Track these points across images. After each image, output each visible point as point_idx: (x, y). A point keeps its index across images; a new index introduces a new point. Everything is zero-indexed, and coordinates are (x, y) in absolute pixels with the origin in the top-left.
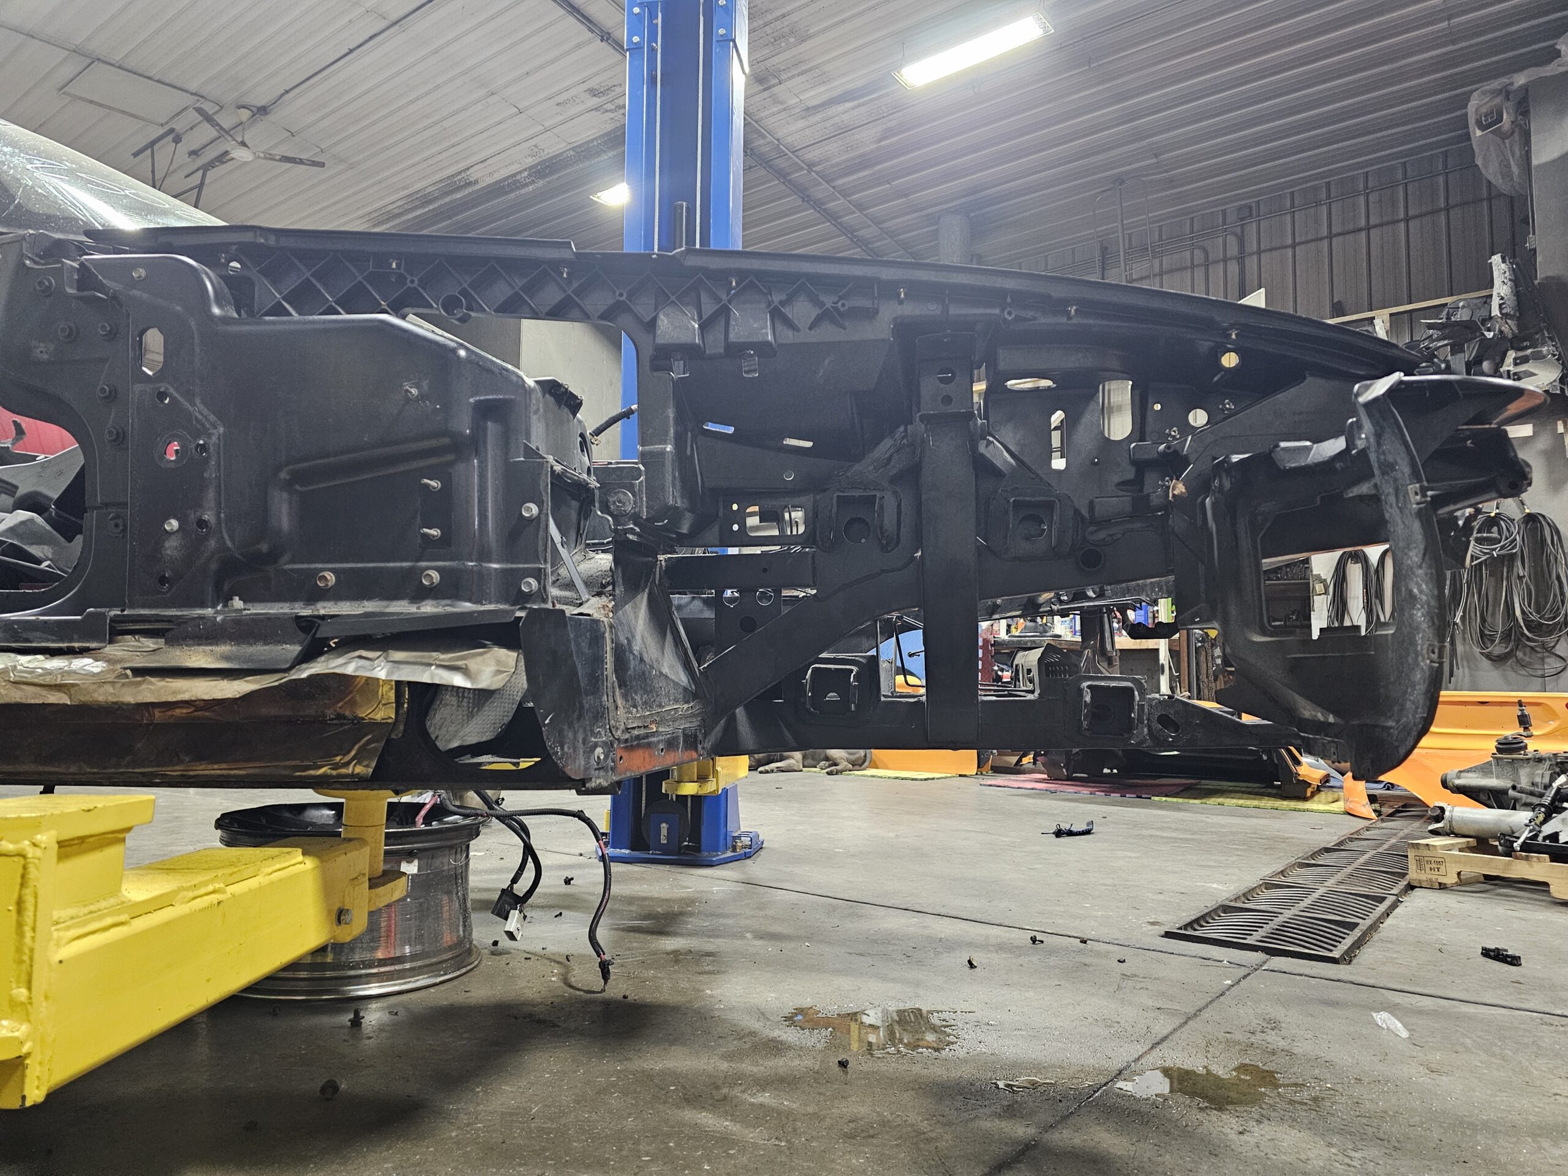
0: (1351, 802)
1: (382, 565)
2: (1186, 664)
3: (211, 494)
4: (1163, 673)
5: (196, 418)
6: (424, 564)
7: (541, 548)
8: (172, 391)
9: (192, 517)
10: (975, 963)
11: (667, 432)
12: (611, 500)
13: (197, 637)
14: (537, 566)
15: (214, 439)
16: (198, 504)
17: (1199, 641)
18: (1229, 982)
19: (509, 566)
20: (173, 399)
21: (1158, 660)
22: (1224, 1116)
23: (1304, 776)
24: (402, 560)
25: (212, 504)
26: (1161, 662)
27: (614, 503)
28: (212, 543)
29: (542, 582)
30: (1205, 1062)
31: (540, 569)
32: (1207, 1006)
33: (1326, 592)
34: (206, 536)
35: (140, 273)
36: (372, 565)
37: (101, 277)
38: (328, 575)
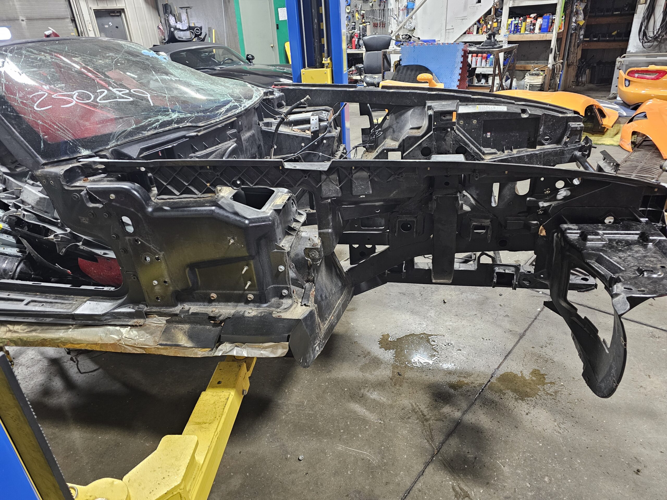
0: (623, 141)
1: (232, 292)
2: (564, 45)
4: (551, 53)
5: (152, 249)
6: (248, 292)
7: (287, 280)
8: (140, 239)
9: (161, 280)
10: (445, 301)
11: (329, 224)
13: (176, 322)
14: (286, 286)
15: (161, 256)
16: (162, 275)
17: (573, 30)
18: (539, 309)
19: (276, 286)
20: (141, 242)
21: (550, 46)
22: (523, 404)
23: (605, 125)
24: (239, 290)
25: (168, 277)
26: (551, 47)
27: (311, 255)
28: (171, 288)
29: (289, 291)
30: (521, 368)
31: (289, 287)
32: (528, 328)
33: (646, 3)
34: (168, 286)
35: (113, 196)
36: (228, 292)
37: (98, 198)
38: (214, 295)
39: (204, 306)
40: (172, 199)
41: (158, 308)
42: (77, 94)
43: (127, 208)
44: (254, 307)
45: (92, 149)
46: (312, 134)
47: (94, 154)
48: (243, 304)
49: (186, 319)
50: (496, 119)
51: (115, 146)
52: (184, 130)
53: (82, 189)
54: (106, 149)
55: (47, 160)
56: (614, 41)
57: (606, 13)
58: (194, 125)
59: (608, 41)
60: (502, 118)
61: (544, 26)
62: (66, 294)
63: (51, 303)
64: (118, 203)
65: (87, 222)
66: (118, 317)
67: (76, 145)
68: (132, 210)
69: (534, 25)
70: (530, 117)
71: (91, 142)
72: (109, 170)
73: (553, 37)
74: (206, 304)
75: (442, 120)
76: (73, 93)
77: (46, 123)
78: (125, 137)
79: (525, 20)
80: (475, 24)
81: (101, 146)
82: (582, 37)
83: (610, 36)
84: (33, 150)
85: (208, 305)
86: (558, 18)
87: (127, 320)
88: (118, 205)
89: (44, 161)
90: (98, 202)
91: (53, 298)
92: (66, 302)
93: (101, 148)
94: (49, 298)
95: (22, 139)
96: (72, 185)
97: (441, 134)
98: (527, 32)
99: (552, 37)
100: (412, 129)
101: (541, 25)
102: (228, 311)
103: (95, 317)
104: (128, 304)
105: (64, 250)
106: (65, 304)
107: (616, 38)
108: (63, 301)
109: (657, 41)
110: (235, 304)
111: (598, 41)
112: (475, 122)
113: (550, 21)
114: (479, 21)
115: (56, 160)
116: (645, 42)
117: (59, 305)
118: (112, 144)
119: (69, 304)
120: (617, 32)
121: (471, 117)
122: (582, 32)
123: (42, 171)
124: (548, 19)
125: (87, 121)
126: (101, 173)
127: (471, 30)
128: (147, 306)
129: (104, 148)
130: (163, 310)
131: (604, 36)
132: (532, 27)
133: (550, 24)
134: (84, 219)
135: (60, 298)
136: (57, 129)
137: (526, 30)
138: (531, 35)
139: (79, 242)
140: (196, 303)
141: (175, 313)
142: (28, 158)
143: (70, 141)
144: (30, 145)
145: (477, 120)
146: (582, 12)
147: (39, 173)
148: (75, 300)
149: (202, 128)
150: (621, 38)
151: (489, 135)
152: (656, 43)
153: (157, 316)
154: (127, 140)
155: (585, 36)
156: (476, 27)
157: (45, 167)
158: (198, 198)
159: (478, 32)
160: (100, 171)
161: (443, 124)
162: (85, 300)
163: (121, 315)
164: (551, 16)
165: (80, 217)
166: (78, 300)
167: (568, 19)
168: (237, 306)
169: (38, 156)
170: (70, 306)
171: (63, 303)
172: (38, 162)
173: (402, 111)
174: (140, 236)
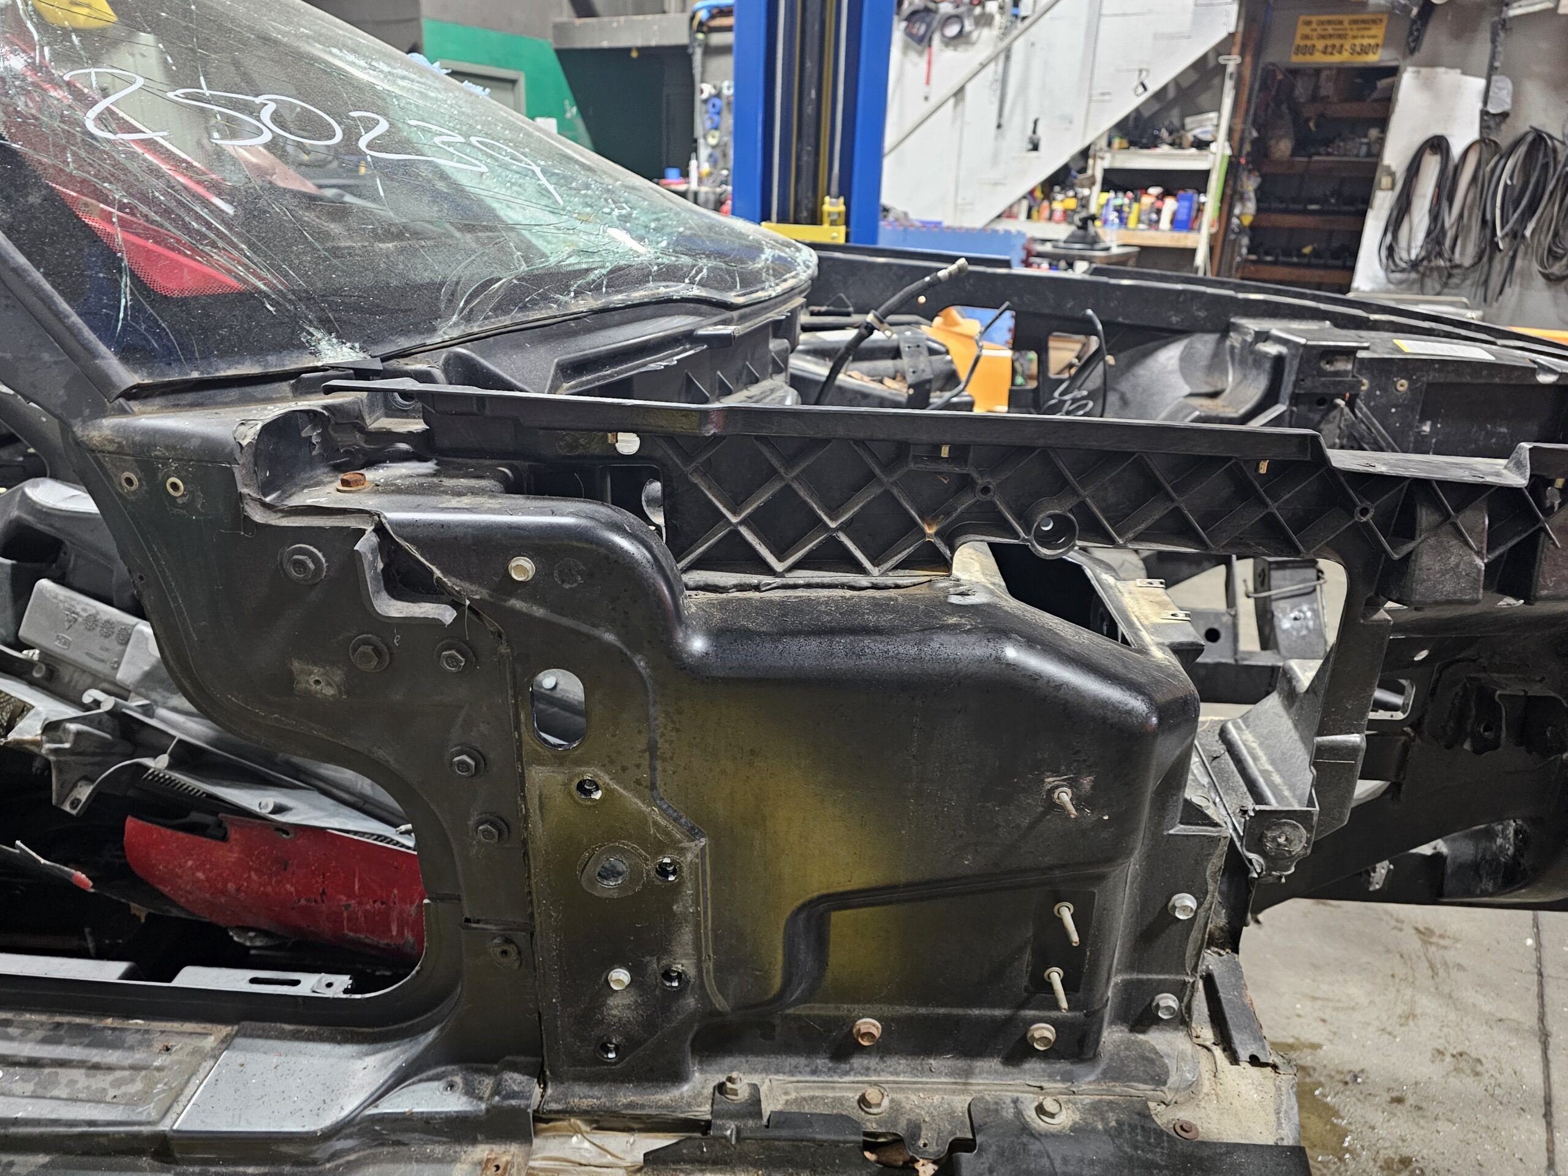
1: (960, 1011)
3: (686, 936)
5: (655, 823)
6: (1030, 1013)
7: (1189, 954)
8: (605, 778)
9: (654, 966)
12: (1269, 834)
13: (698, 1161)
14: (1179, 977)
15: (690, 856)
16: (663, 947)
17: (1233, 234)
19: (1135, 976)
20: (608, 792)
21: (1194, 260)
24: (993, 1006)
25: (690, 949)
26: (1196, 264)
27: (1274, 839)
28: (691, 1002)
29: (1186, 1000)
31: (1185, 983)
33: (1392, 188)
34: (680, 993)
35: (522, 568)
36: (942, 1011)
37: (438, 573)
38: (869, 1025)
39: (814, 1072)
40: (757, 588)
41: (596, 1091)
42: (272, 107)
43: (584, 628)
44: (1051, 1077)
45: (367, 342)
46: (911, 391)
47: (378, 365)
48: (995, 1063)
49: (750, 1146)
50: (1464, 380)
51: (463, 341)
52: (688, 313)
53: (352, 523)
54: (423, 349)
55: (150, 375)
56: (1309, 266)
57: (1292, 206)
58: (716, 295)
59: (1294, 265)
60: (1481, 381)
61: (1182, 216)
62: (104, 1011)
63: (33, 1063)
64: (542, 603)
65: (330, 691)
66: (394, 1137)
67: (295, 318)
68: (610, 637)
69: (1159, 212)
70: (1561, 383)
71: (361, 310)
72: (444, 442)
73: (1200, 241)
74: (821, 1062)
75: (1323, 373)
76: (258, 100)
77: (145, 198)
78: (501, 308)
79: (1137, 200)
80: (1024, 197)
81: (405, 333)
82: (1244, 251)
83: (1301, 255)
84: (75, 319)
85: (831, 1071)
86: (1211, 200)
87: (439, 1150)
88: (539, 612)
89: (128, 377)
90: (432, 591)
91: (40, 1034)
92: (111, 1057)
93: (404, 343)
94: (22, 1039)
95: (21, 260)
96: (296, 501)
97: (1311, 415)
98: (1141, 226)
99: (1198, 242)
100: (1191, 395)
101: (1175, 214)
102: (937, 1098)
103: (285, 1149)
104: (438, 1063)
105: (84, 792)
106: (110, 1068)
107: (1314, 261)
108: (95, 1055)
109: (1418, 272)
110: (961, 1064)
111: (1275, 263)
112: (1402, 385)
113: (1195, 206)
114: (1032, 193)
115: (195, 375)
116: (1393, 271)
117: (78, 1074)
118: (448, 330)
119: (133, 1068)
120: (1314, 249)
121: (1395, 369)
122: (1245, 241)
123: (125, 428)
124: (1190, 200)
125: (333, 220)
126: (404, 457)
127: (1015, 210)
128: (543, 1082)
129: (417, 341)
130: (626, 1097)
131: (1287, 253)
132: (1154, 216)
133: (1194, 213)
134: (317, 672)
135: (79, 1034)
136: (198, 232)
137: (1139, 221)
138: (1152, 233)
139: (155, 757)
140: (774, 1060)
141: (689, 1115)
142: (46, 356)
143: (268, 296)
144: (62, 293)
145: (1409, 379)
146: (1252, 195)
147: (107, 432)
148: (158, 1046)
149: (735, 314)
150: (1322, 262)
151: (1427, 428)
152: (1414, 275)
153: (584, 1127)
154: (506, 320)
155: (1250, 252)
156: (1025, 204)
157: (135, 405)
158: (875, 587)
159: (1029, 216)
160: (403, 446)
161: (1324, 384)
162: (210, 1042)
163: (414, 1130)
164: (1196, 196)
165: (296, 665)
166: (174, 1042)
167: (1226, 207)
168: (968, 1073)
169: (102, 348)
170: (138, 1086)
171: (96, 1067)
172: (102, 383)
173: (1150, 345)
174: (609, 763)
